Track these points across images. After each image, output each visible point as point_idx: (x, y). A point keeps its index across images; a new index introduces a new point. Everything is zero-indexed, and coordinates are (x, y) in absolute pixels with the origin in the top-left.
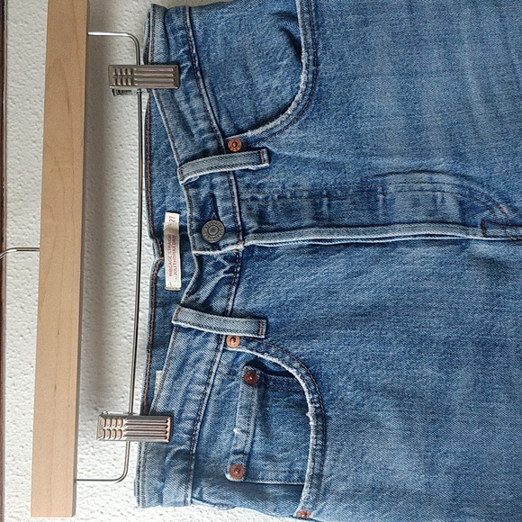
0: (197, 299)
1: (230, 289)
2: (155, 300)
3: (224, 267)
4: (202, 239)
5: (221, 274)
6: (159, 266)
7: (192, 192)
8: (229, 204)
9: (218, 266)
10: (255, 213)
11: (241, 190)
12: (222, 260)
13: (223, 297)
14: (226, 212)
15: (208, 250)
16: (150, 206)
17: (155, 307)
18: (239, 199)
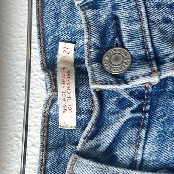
0: (98, 146)
1: (139, 133)
2: (47, 141)
3: (130, 104)
4: (103, 70)
5: (127, 114)
6: (52, 101)
7: (90, 13)
8: (137, 27)
9: (123, 104)
10: (170, 37)
11: (151, 10)
12: (128, 97)
13: (130, 143)
14: (132, 37)
15: (112, 83)
16: (42, 34)
17: (47, 150)
18: (149, 21)
